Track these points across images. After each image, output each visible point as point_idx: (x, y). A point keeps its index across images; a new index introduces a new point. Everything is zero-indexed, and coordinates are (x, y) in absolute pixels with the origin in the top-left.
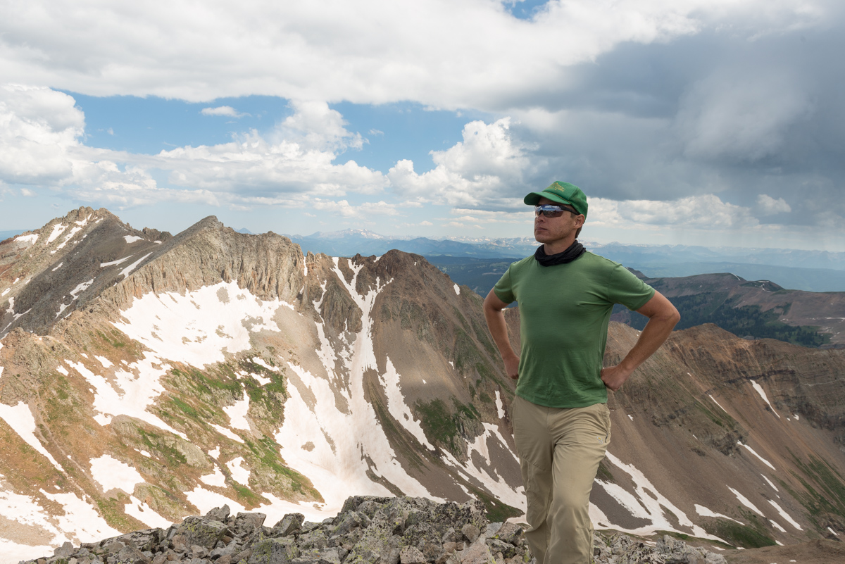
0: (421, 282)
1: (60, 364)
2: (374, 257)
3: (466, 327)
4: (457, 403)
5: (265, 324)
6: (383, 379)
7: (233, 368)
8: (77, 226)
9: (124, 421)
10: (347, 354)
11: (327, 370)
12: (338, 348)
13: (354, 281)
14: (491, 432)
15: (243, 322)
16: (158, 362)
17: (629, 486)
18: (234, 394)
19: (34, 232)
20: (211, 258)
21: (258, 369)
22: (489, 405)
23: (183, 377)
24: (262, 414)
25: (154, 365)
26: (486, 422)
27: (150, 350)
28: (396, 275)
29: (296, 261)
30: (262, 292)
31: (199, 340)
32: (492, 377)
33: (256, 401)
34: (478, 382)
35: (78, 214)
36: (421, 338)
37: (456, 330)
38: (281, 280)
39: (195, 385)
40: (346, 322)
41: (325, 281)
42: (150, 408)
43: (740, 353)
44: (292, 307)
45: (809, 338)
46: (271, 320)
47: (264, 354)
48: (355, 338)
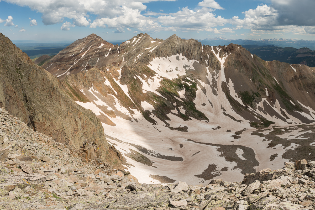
0: (240, 54)
1: (134, 76)
2: (225, 46)
3: (255, 68)
4: (253, 92)
5: (190, 67)
6: (228, 85)
7: (181, 80)
8: (139, 38)
9: (150, 93)
10: (216, 77)
11: (210, 82)
12: (213, 75)
13: (218, 54)
14: (264, 100)
15: (184, 66)
16: (159, 77)
18: (181, 88)
19: (129, 40)
20: (174, 47)
21: (188, 81)
22: (263, 92)
23: (166, 82)
24: (189, 94)
26: (262, 97)
27: (157, 74)
28: (232, 52)
29: (200, 47)
30: (189, 57)
31: (171, 71)
32: (264, 84)
33: (187, 90)
34: (260, 85)
36: (241, 72)
37: (252, 69)
39: (169, 84)
40: (216, 67)
41: (209, 54)
42: (157, 90)
44: (199, 62)
46: (192, 66)
47: (190, 76)
48: (219, 72)
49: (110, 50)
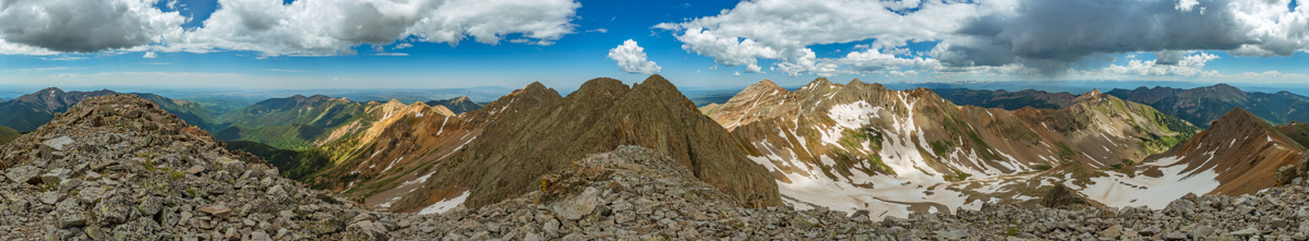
1: (812, 126)
2: (912, 90)
4: (945, 141)
5: (874, 115)
6: (918, 135)
7: (864, 130)
8: (818, 84)
9: (830, 145)
10: (904, 126)
12: (901, 123)
13: (905, 99)
14: (958, 150)
15: (867, 114)
16: (840, 127)
17: (1008, 161)
18: (864, 138)
19: (806, 86)
20: (857, 92)
22: (957, 141)
23: (848, 133)
24: (875, 146)
26: (956, 147)
27: (838, 124)
28: (920, 96)
29: (885, 93)
30: (873, 104)
31: (853, 120)
33: (872, 142)
34: (953, 133)
35: (817, 80)
36: (930, 119)
38: (880, 99)
39: (852, 135)
40: (903, 114)
41: (895, 100)
42: (838, 142)
43: (1038, 114)
45: (1055, 107)
46: (876, 113)
47: (875, 125)
48: (907, 120)
49: (785, 97)
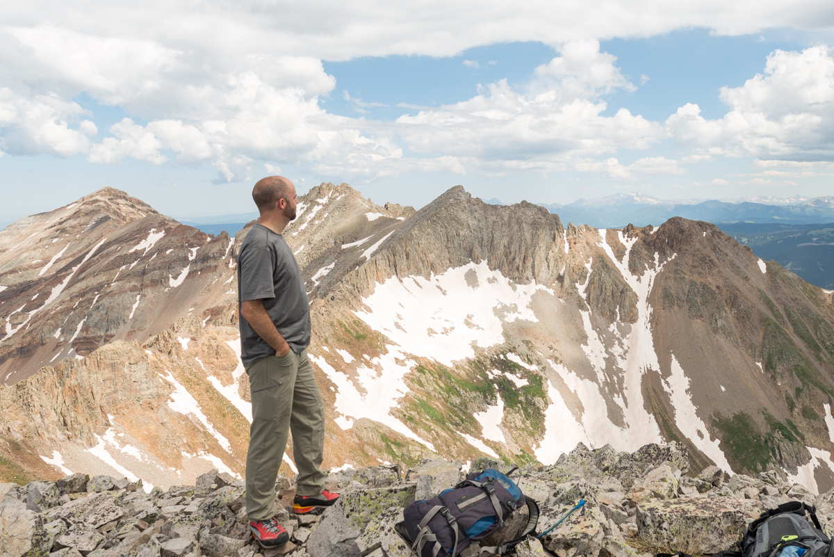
0: (712, 257)
2: (651, 227)
3: (777, 316)
4: (769, 419)
5: (520, 313)
6: (667, 383)
7: (485, 366)
8: (318, 204)
9: (366, 425)
11: (596, 370)
13: (626, 258)
14: (820, 460)
15: (495, 309)
16: (402, 357)
18: (485, 397)
20: (458, 235)
21: (512, 367)
22: (815, 424)
23: (429, 375)
24: (519, 424)
25: (397, 360)
26: (812, 446)
27: (393, 344)
28: (680, 250)
29: (555, 235)
30: (516, 274)
32: (817, 384)
33: (512, 407)
34: (798, 391)
35: (319, 191)
36: (715, 331)
37: (764, 321)
38: (537, 258)
39: (442, 385)
40: (617, 310)
41: (591, 260)
42: (394, 411)
44: (551, 292)
46: (527, 307)
47: (520, 349)
48: (630, 330)
49: (191, 258)
